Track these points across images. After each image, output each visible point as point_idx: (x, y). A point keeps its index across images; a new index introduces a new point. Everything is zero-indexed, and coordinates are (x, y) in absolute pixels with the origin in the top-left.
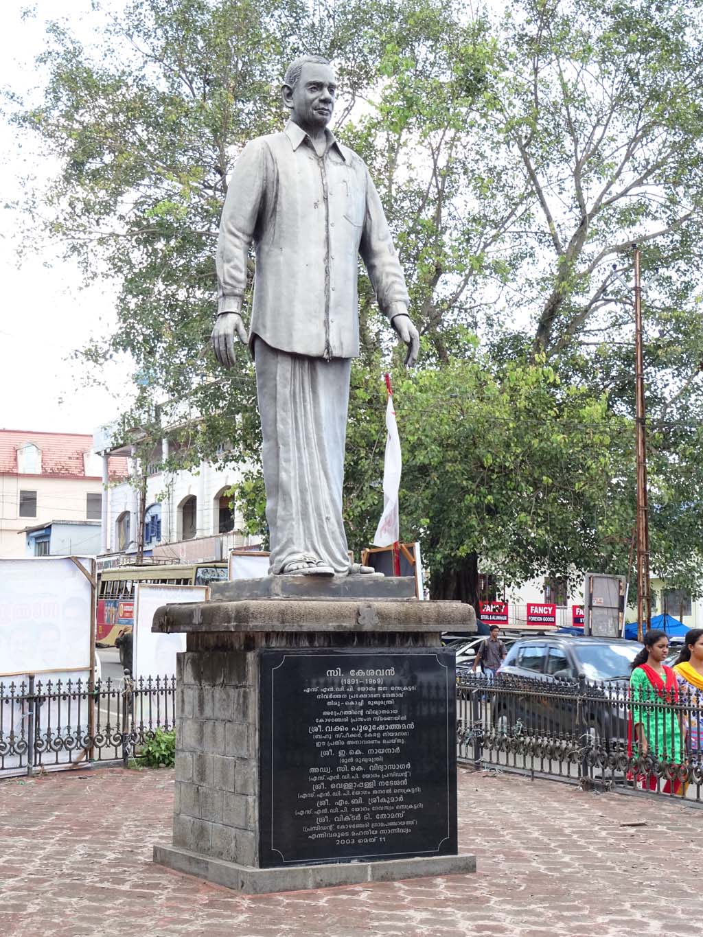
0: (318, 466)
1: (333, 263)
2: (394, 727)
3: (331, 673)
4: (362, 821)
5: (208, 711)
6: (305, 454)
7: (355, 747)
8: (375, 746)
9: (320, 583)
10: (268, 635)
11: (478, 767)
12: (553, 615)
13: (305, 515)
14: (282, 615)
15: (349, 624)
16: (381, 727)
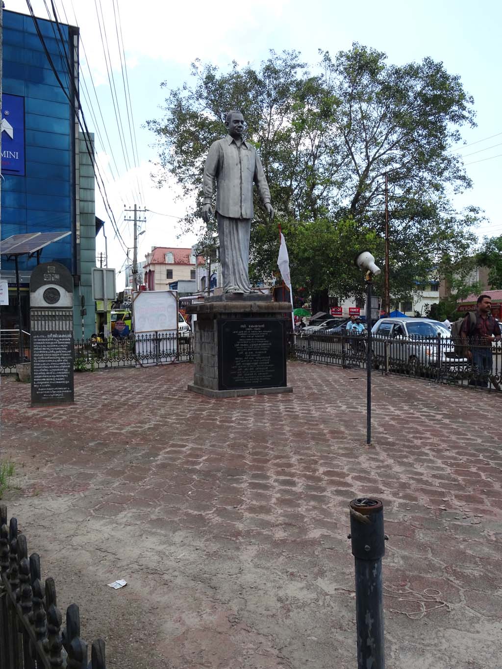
0: (239, 256)
1: (243, 185)
2: (264, 344)
3: (242, 326)
4: (254, 376)
5: (203, 340)
6: (234, 252)
7: (251, 351)
8: (258, 351)
9: (239, 296)
10: (221, 314)
11: (310, 362)
12: (359, 312)
13: (234, 273)
14: (225, 307)
15: (248, 310)
16: (260, 345)
